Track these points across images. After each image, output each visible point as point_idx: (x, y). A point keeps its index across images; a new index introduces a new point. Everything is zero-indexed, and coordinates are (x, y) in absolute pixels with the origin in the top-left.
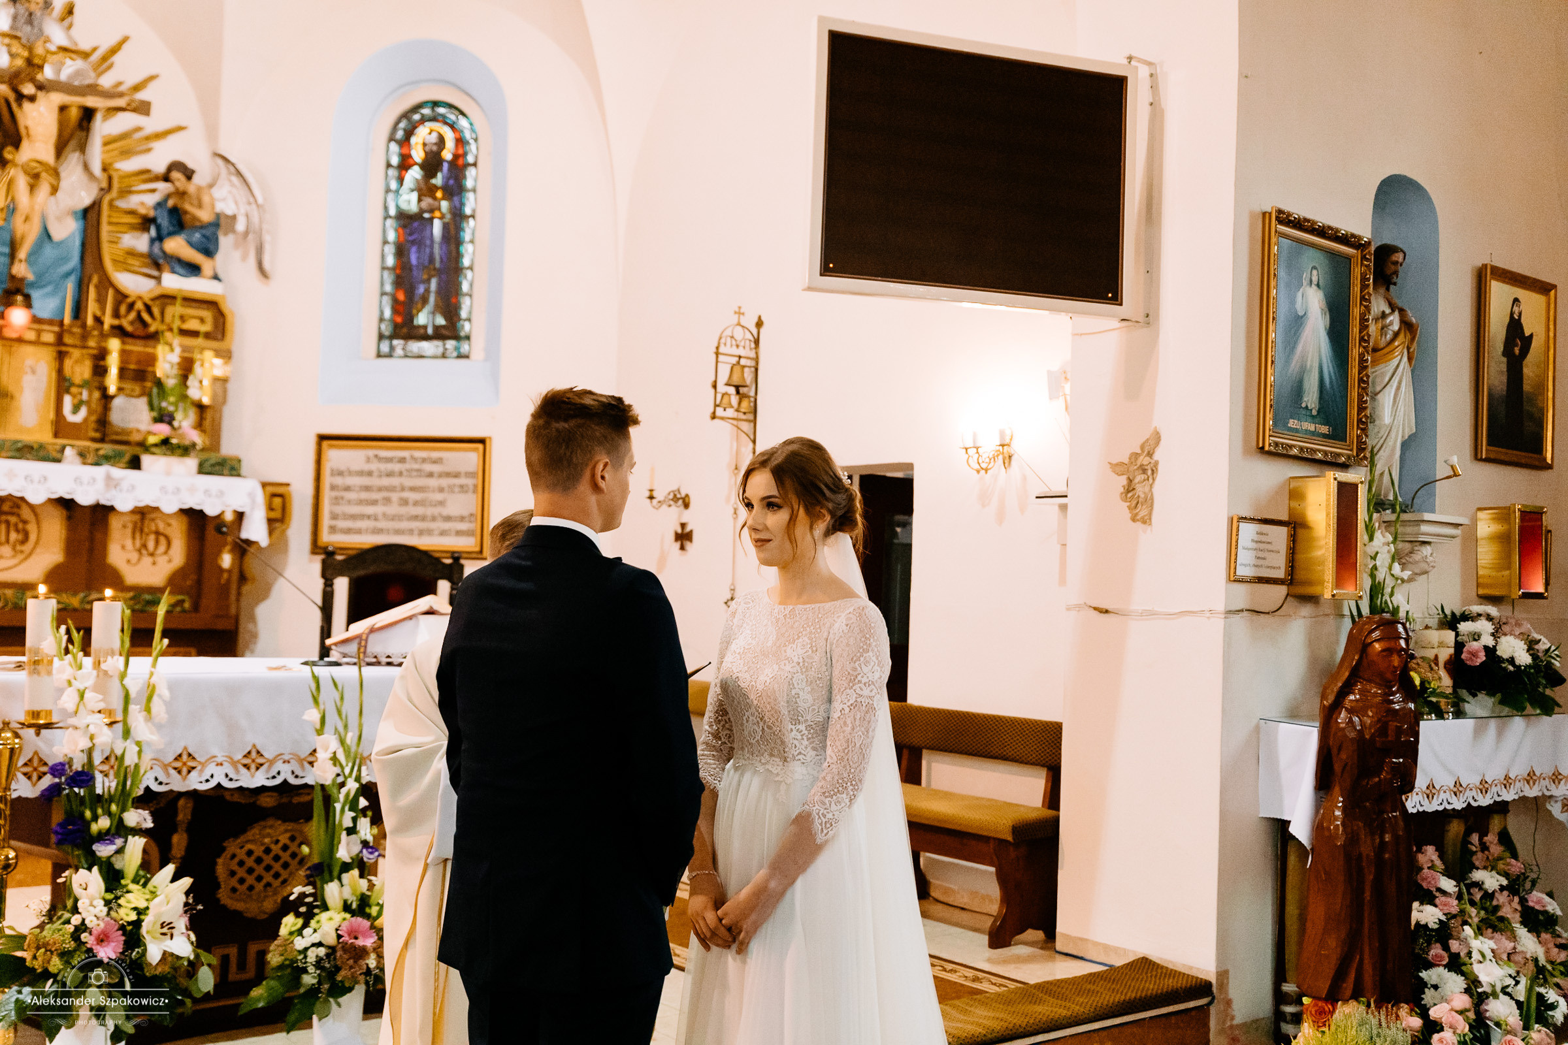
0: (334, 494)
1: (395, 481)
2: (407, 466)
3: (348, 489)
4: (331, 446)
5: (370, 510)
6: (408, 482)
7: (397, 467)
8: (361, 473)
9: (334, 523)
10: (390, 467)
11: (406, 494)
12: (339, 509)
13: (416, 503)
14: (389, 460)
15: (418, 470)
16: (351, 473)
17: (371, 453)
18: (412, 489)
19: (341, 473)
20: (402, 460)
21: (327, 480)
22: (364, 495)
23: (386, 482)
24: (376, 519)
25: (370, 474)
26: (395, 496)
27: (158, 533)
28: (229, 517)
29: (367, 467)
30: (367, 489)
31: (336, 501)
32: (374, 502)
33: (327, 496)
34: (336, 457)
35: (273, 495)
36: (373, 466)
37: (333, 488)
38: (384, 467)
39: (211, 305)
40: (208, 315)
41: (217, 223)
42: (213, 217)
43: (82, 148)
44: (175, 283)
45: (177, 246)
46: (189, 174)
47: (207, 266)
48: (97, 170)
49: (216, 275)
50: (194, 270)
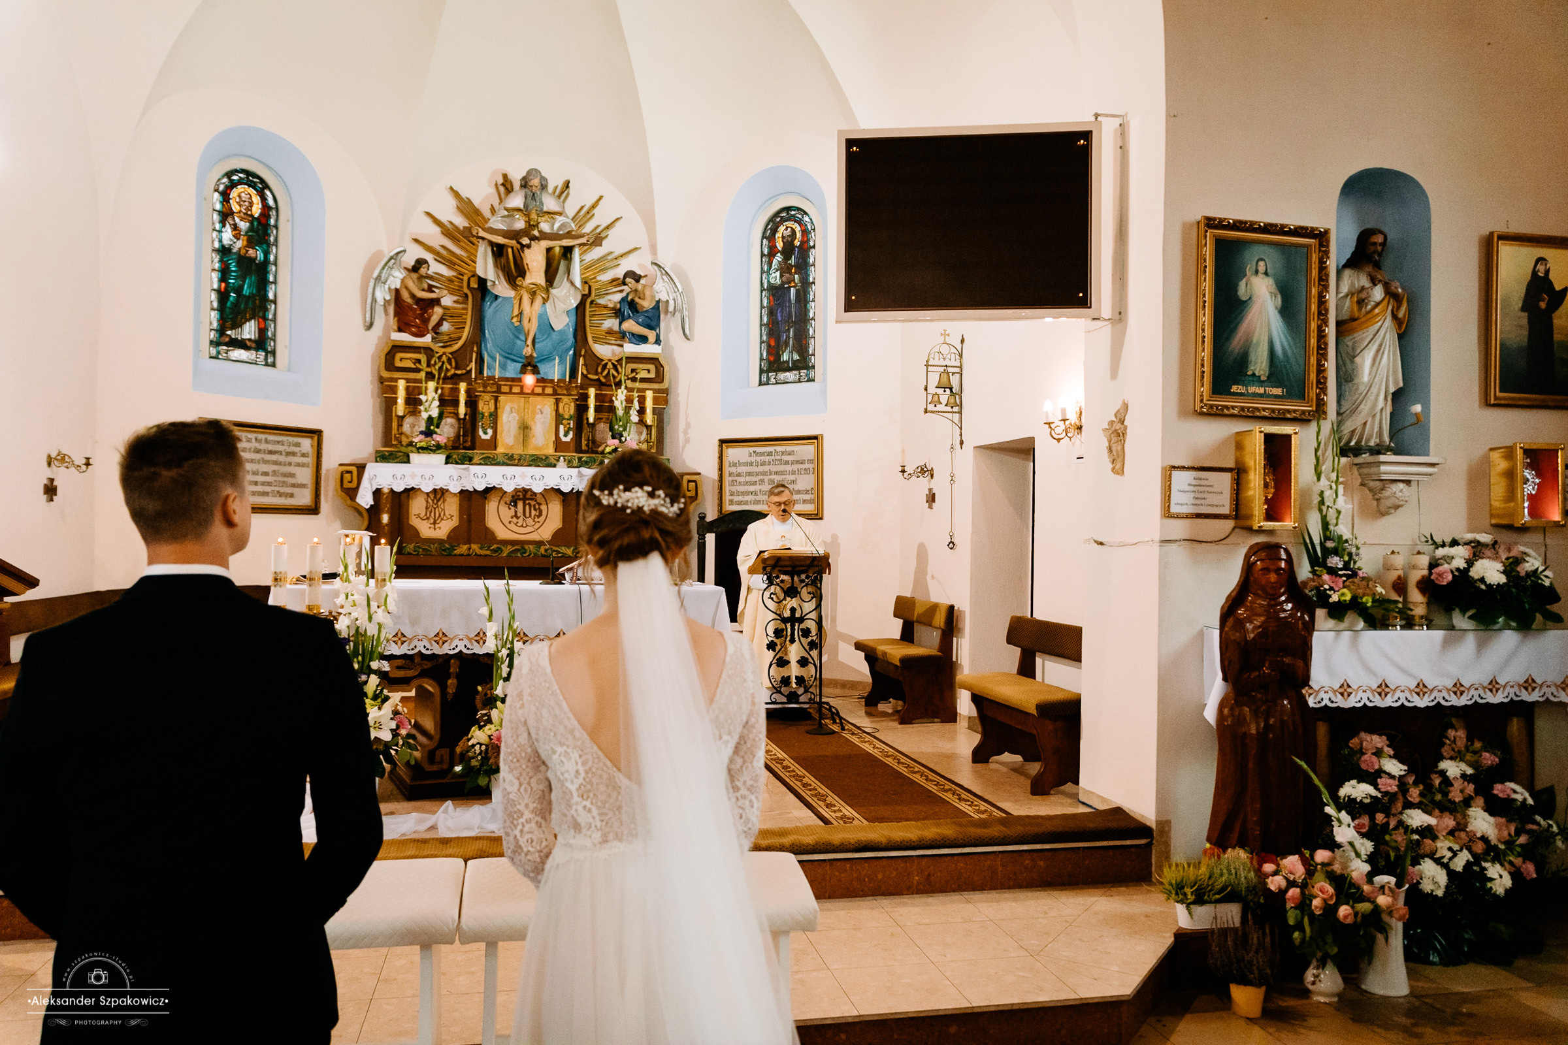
0: (731, 479)
1: (766, 468)
2: (773, 457)
3: (739, 475)
4: (727, 447)
5: (752, 488)
6: (774, 468)
7: (767, 459)
8: (746, 464)
9: (732, 498)
10: (763, 458)
11: (772, 477)
12: (734, 489)
14: (762, 454)
15: (779, 460)
16: (740, 464)
17: (751, 450)
18: (777, 473)
19: (735, 465)
20: (770, 454)
21: (727, 469)
22: (748, 479)
23: (761, 469)
24: (756, 494)
25: (751, 464)
26: (766, 478)
29: (749, 460)
30: (750, 474)
31: (733, 483)
32: (754, 483)
33: (727, 480)
34: (732, 453)
35: (689, 481)
36: (753, 459)
37: (730, 475)
38: (758, 459)
39: (654, 360)
40: (652, 367)
41: (657, 307)
42: (653, 304)
43: (568, 271)
44: (630, 349)
45: (630, 325)
46: (637, 278)
47: (652, 335)
48: (578, 283)
49: (658, 341)
50: (643, 339)
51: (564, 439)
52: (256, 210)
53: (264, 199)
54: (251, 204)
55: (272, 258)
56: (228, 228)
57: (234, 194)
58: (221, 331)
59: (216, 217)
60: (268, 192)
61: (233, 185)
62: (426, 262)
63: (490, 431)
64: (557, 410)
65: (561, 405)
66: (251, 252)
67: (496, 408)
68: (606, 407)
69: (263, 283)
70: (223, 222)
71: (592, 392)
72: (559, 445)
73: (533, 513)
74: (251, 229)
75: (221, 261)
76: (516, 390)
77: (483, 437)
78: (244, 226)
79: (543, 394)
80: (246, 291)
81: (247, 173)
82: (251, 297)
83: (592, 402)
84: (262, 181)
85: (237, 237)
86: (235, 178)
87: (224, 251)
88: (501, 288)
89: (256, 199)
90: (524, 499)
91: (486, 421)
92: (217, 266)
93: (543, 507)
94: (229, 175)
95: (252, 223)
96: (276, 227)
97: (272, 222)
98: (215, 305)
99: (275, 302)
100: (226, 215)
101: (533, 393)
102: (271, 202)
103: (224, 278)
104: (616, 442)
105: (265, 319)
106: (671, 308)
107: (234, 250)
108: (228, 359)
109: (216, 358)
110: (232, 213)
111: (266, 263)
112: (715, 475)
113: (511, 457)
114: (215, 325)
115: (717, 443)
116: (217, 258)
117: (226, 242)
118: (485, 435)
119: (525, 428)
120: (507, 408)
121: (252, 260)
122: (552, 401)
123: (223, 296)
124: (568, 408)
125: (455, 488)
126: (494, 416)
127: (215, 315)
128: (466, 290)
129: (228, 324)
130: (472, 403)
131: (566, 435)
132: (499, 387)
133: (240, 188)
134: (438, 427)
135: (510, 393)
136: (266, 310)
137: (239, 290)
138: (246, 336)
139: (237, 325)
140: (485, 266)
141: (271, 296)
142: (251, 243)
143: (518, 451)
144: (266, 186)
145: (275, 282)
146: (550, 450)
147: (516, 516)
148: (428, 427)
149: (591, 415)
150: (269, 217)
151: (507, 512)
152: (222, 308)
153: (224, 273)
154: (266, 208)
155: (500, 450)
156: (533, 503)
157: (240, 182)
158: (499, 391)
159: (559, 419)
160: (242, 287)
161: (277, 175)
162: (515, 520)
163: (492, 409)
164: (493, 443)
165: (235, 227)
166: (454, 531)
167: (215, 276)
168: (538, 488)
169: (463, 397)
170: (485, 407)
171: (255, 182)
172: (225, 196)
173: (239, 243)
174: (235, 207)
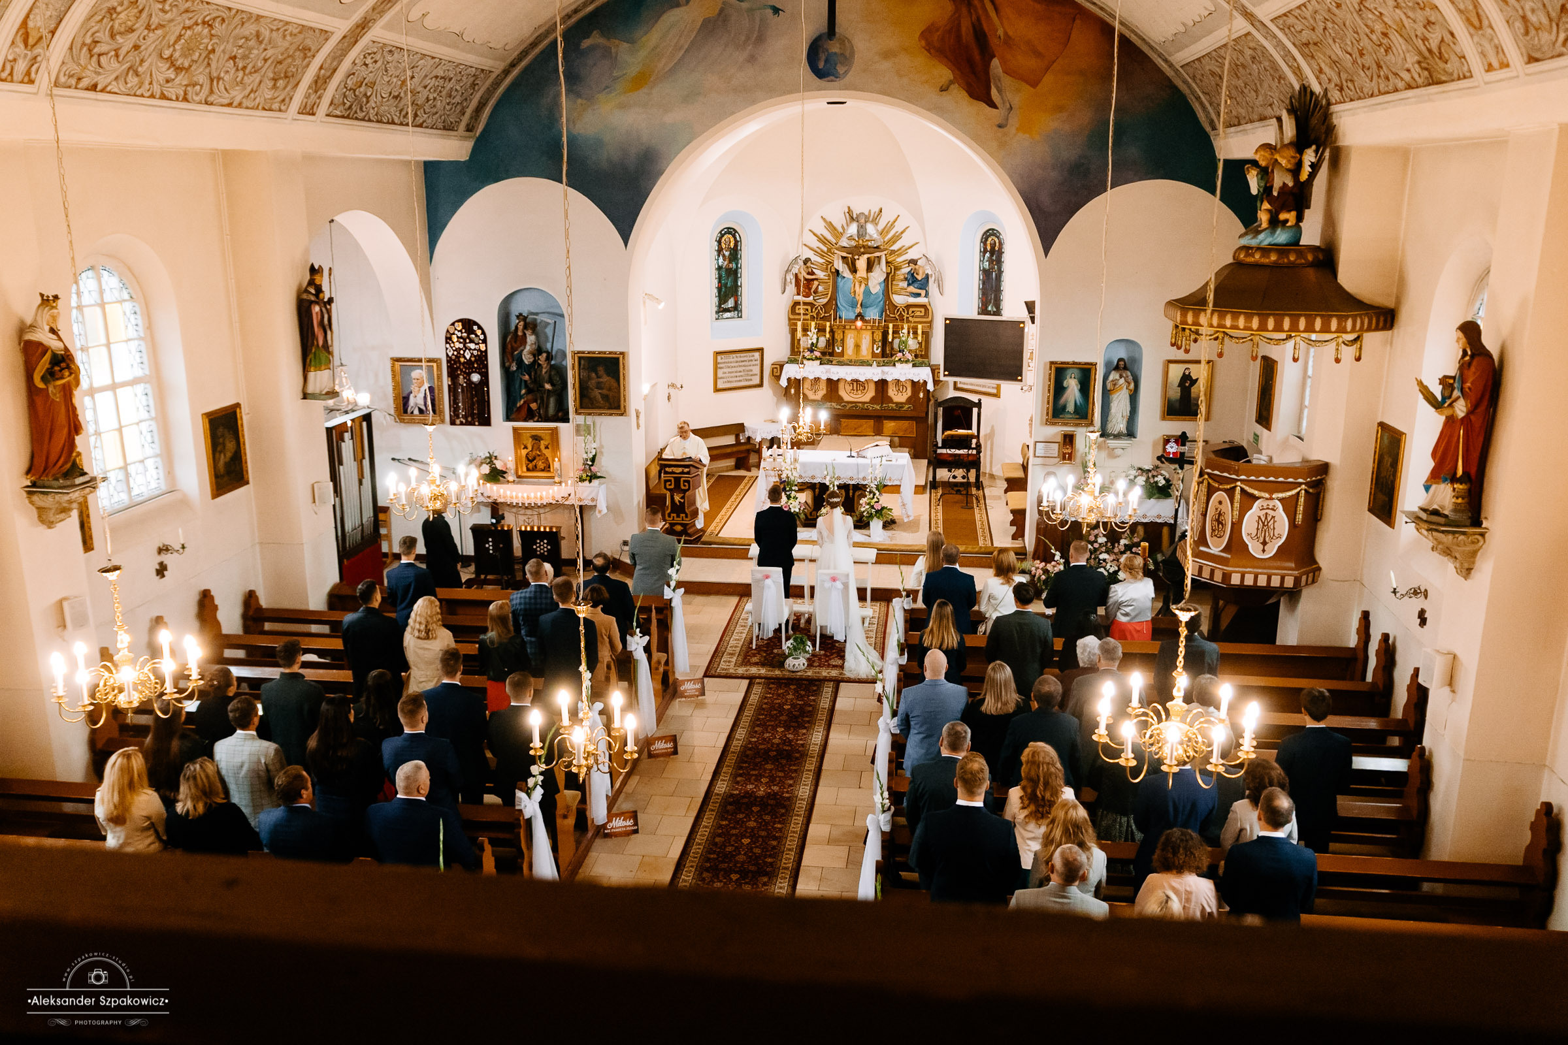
27: (902, 389)
28: (921, 381)
40: (923, 310)
41: (927, 277)
42: (924, 276)
43: (879, 263)
44: (912, 300)
45: (912, 289)
46: (915, 262)
47: (923, 292)
48: (884, 270)
49: (927, 295)
50: (919, 295)
51: (876, 351)
52: (732, 245)
53: (735, 238)
54: (730, 243)
55: (740, 267)
56: (720, 255)
57: (723, 239)
58: (719, 306)
60: (738, 236)
61: (722, 236)
62: (809, 260)
63: (841, 347)
64: (873, 337)
65: (875, 334)
66: (731, 266)
67: (844, 337)
68: (897, 333)
69: (736, 279)
70: (718, 254)
71: (891, 326)
72: (874, 355)
74: (730, 255)
75: (718, 272)
76: (853, 327)
78: (727, 254)
79: (866, 329)
80: (729, 285)
81: (728, 228)
82: (732, 287)
83: (891, 331)
85: (724, 260)
86: (723, 231)
87: (719, 268)
88: (846, 275)
89: (732, 239)
90: (857, 383)
91: (839, 343)
92: (716, 275)
93: (867, 387)
95: (731, 253)
96: (742, 253)
97: (740, 250)
98: (716, 293)
99: (741, 289)
100: (720, 251)
101: (861, 329)
102: (738, 240)
103: (720, 282)
104: (902, 353)
105: (737, 297)
107: (723, 267)
110: (722, 248)
111: (737, 271)
113: (851, 361)
114: (717, 303)
116: (716, 271)
117: (720, 263)
118: (838, 350)
119: (857, 346)
120: (849, 337)
121: (731, 270)
122: (870, 333)
123: (719, 289)
124: (878, 336)
125: (824, 377)
126: (843, 340)
127: (716, 300)
129: (722, 301)
130: (832, 332)
131: (877, 349)
133: (725, 236)
134: (816, 347)
135: (850, 329)
136: (737, 292)
137: (726, 285)
138: (730, 306)
139: (726, 302)
140: (839, 265)
141: (740, 286)
142: (730, 262)
143: (854, 358)
144: (736, 231)
145: (741, 279)
146: (869, 357)
147: (853, 389)
148: (812, 346)
149: (890, 338)
150: (738, 249)
151: (849, 388)
152: (719, 294)
153: (720, 278)
154: (736, 242)
155: (846, 357)
156: (861, 386)
157: (725, 233)
158: (845, 329)
159: (874, 342)
160: (727, 283)
163: (842, 337)
164: (842, 354)
165: (724, 256)
166: (824, 396)
167: (716, 281)
168: (862, 379)
169: (828, 329)
170: (838, 336)
171: (731, 231)
172: (719, 242)
173: (726, 263)
174: (724, 246)
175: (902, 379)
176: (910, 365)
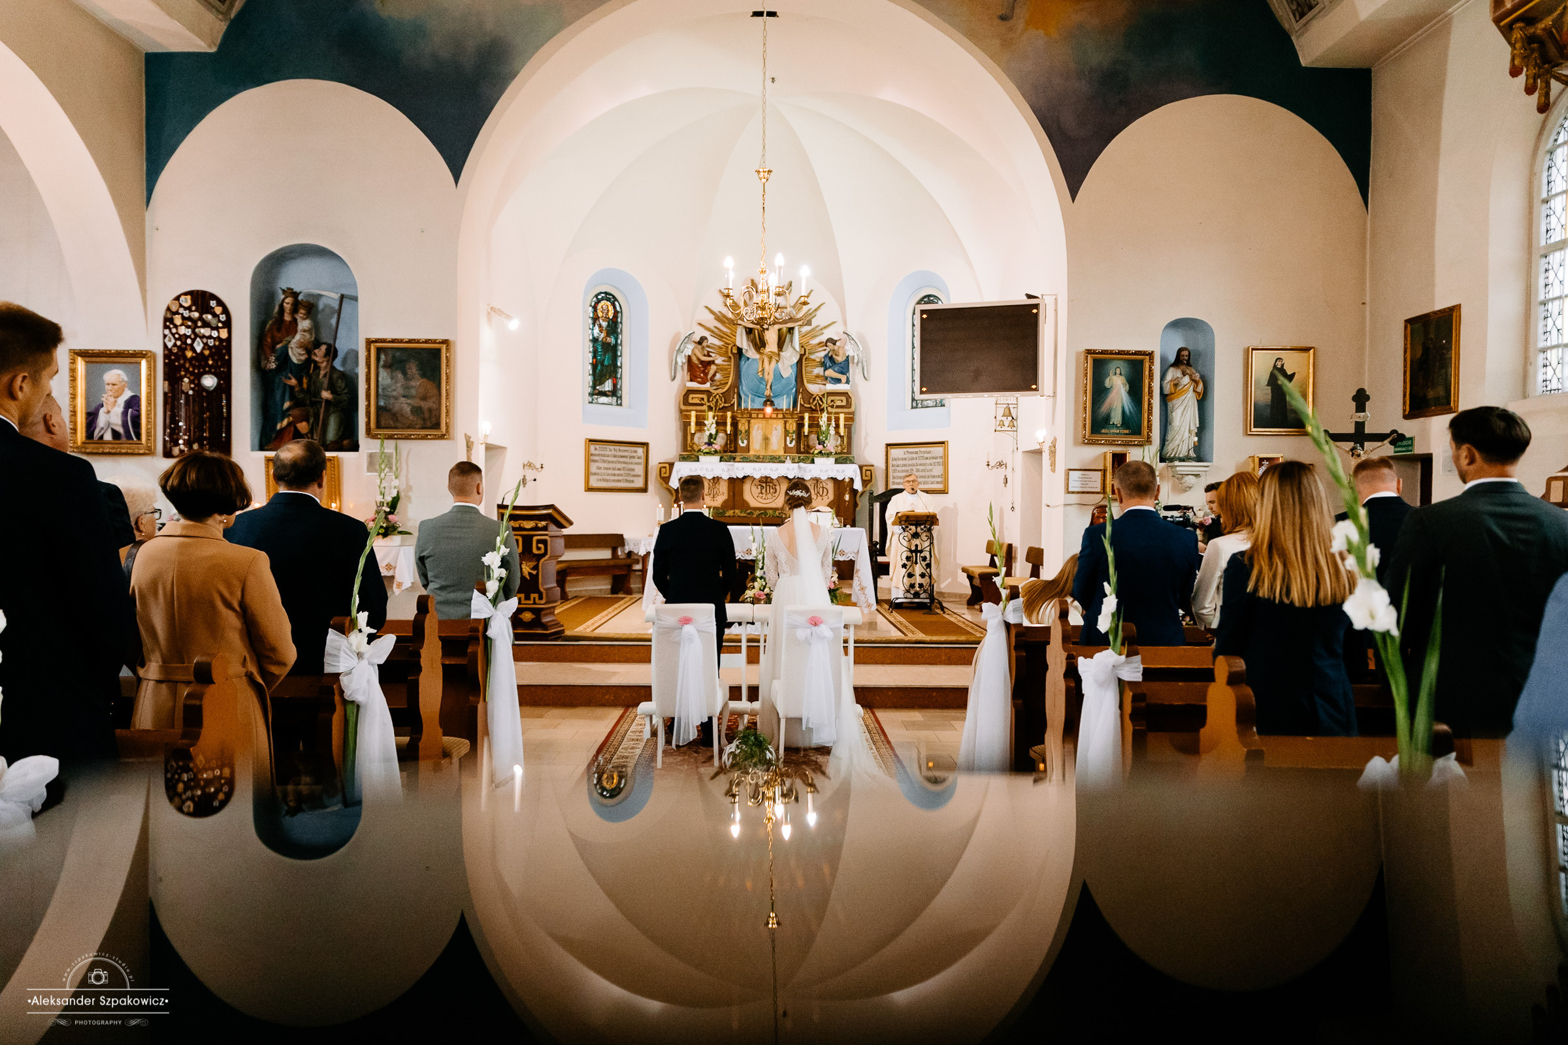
0: (893, 468)
1: (914, 462)
2: (919, 454)
3: (898, 466)
4: (891, 449)
6: (920, 461)
7: (915, 456)
8: (902, 459)
9: (894, 480)
10: (912, 456)
11: (918, 467)
12: (895, 475)
13: (922, 471)
14: (912, 452)
15: (923, 456)
16: (898, 458)
17: (905, 450)
18: (922, 464)
19: (895, 460)
20: (916, 453)
21: (891, 462)
22: (904, 468)
23: (911, 462)
25: (905, 459)
26: (914, 468)
27: (823, 488)
28: (847, 480)
29: (904, 457)
30: (905, 465)
31: (895, 471)
33: (891, 469)
34: (894, 452)
35: (867, 470)
36: (906, 456)
37: (893, 466)
38: (910, 456)
39: (845, 394)
40: (844, 398)
41: (848, 360)
42: (845, 358)
43: (791, 341)
44: (830, 387)
45: (830, 373)
46: (834, 342)
47: (843, 378)
48: (797, 347)
49: (848, 382)
50: (838, 381)
51: (790, 445)
52: (611, 315)
53: (615, 307)
54: (608, 311)
55: (619, 341)
56: (597, 326)
57: (599, 306)
58: (594, 387)
59: (590, 321)
60: (616, 303)
61: (599, 301)
62: (706, 338)
63: (746, 442)
64: (785, 428)
65: (788, 424)
66: (608, 339)
67: (749, 428)
68: (814, 425)
69: (615, 357)
70: (594, 324)
71: (806, 416)
72: (786, 449)
73: (772, 490)
74: (608, 326)
75: (593, 346)
76: (761, 416)
77: (742, 445)
78: (604, 324)
79: (777, 418)
80: (606, 363)
81: (606, 293)
82: (609, 365)
84: (614, 297)
85: (601, 331)
86: (600, 297)
87: (595, 340)
88: (751, 353)
89: (611, 308)
90: (766, 482)
91: (743, 435)
92: (591, 349)
93: (778, 487)
94: (596, 296)
95: (609, 323)
96: (621, 323)
97: (619, 320)
98: (591, 372)
99: (621, 367)
100: (595, 319)
101: (771, 418)
102: (618, 309)
103: (594, 357)
104: (821, 447)
105: (616, 378)
106: (856, 361)
107: (600, 339)
108: (597, 403)
109: (592, 403)
110: (599, 318)
111: (616, 344)
112: (884, 467)
113: (758, 457)
114: (591, 384)
115: (884, 446)
116: (591, 345)
117: (596, 335)
119: (766, 439)
120: (756, 427)
121: (609, 344)
122: (781, 422)
123: (594, 366)
124: (792, 426)
125: (726, 477)
126: (748, 432)
127: (590, 378)
128: (730, 355)
129: (598, 383)
130: (735, 424)
131: (791, 443)
132: (751, 414)
133: (603, 303)
134: (715, 439)
135: (757, 418)
136: (616, 373)
137: (602, 363)
138: (607, 389)
139: (602, 383)
140: (742, 341)
141: (619, 364)
142: (608, 335)
143: (762, 453)
144: (616, 300)
145: (621, 356)
146: (781, 453)
147: (761, 493)
148: (709, 440)
149: (806, 429)
150: (617, 317)
151: (756, 491)
152: (594, 374)
153: (595, 352)
154: (616, 313)
155: (752, 453)
156: (771, 485)
157: (602, 299)
158: (751, 417)
159: (786, 433)
160: (604, 360)
161: (621, 292)
162: (761, 495)
163: (747, 428)
164: (747, 449)
165: (600, 326)
166: (725, 502)
167: (590, 356)
168: (773, 477)
169: (729, 421)
170: (742, 427)
171: (610, 298)
172: (595, 308)
173: (603, 335)
174: (600, 314)
175: (824, 477)
176: (832, 460)
